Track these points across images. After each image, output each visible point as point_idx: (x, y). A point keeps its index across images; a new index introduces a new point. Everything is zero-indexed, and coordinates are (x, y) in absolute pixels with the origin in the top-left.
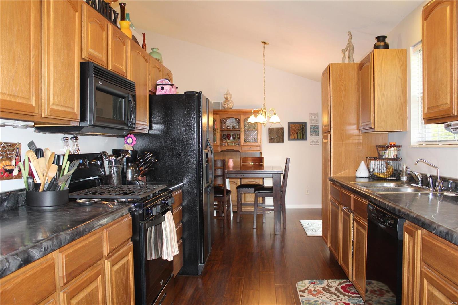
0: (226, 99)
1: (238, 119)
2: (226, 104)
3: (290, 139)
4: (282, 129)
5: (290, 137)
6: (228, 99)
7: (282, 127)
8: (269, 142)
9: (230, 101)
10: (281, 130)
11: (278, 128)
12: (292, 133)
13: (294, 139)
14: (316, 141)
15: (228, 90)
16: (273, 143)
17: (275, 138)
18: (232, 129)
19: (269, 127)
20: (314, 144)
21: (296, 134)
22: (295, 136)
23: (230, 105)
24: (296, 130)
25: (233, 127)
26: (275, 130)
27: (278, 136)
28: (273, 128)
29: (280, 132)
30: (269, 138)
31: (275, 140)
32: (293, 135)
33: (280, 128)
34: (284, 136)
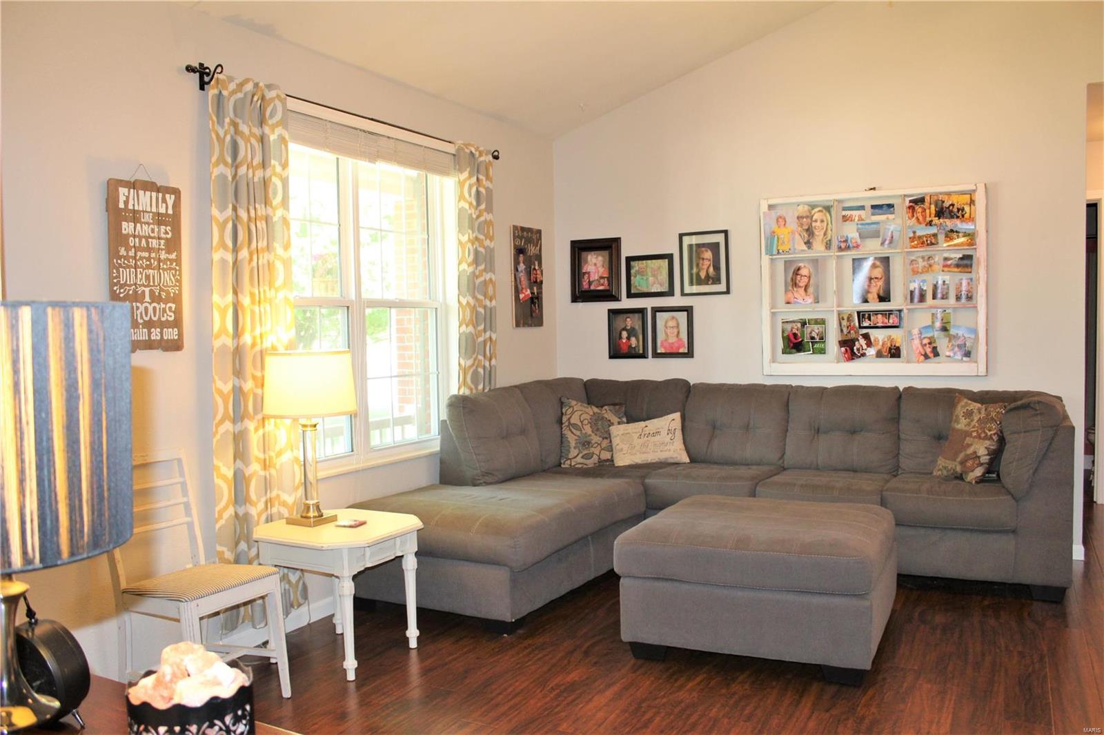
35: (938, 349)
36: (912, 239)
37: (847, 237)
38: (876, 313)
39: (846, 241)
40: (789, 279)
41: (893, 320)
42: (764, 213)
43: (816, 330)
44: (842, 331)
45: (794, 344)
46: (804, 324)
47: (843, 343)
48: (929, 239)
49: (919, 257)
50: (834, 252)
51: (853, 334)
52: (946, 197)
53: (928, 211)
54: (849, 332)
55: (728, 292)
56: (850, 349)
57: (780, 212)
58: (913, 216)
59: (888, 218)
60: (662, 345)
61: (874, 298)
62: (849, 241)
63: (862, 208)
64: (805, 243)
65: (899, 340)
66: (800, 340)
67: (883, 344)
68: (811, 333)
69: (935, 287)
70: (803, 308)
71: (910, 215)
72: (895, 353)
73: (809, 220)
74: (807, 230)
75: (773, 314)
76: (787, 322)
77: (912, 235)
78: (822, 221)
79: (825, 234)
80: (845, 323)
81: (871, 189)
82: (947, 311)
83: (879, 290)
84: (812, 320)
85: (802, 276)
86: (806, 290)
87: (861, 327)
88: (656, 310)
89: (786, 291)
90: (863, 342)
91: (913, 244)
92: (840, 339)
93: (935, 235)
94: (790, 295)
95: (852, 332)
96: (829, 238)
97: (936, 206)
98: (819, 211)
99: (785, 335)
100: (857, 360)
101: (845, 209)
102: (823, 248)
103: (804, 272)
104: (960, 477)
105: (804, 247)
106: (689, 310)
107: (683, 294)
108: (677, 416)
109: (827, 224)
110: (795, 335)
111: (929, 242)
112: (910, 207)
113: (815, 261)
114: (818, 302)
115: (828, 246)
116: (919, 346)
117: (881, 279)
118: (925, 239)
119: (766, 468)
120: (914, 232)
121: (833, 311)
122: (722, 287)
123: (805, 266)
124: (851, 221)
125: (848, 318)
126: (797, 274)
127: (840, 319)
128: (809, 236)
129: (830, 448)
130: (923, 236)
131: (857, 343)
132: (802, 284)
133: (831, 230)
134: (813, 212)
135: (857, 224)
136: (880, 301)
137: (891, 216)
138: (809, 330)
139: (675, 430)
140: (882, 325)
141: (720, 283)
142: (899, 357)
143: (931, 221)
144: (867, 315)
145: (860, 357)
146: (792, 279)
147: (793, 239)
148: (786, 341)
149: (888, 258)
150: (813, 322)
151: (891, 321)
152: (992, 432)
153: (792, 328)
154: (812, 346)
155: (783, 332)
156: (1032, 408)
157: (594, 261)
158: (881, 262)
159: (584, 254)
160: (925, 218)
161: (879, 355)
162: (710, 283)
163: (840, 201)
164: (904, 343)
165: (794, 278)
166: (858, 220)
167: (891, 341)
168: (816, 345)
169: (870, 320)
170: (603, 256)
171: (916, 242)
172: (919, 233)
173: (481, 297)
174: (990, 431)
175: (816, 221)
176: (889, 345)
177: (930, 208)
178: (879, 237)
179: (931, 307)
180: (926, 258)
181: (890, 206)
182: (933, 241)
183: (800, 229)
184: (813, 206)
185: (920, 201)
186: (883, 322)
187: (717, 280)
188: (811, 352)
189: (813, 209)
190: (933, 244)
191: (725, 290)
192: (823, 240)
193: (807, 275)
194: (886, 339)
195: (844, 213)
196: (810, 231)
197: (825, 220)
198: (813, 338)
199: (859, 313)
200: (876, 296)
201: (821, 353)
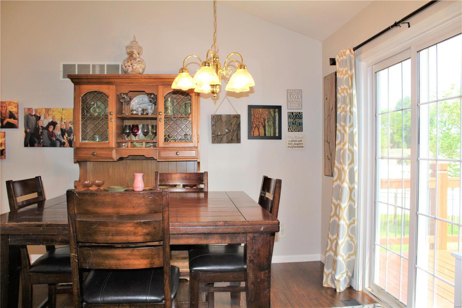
0: (131, 55)
1: (154, 94)
2: (129, 64)
3: (251, 137)
4: (238, 117)
5: (252, 133)
6: (134, 55)
7: (237, 114)
8: (213, 142)
9: (138, 60)
10: (235, 118)
11: (230, 115)
12: (254, 126)
13: (259, 137)
14: (298, 141)
15: (134, 38)
16: (220, 143)
17: (224, 135)
18: (142, 114)
19: (213, 113)
20: (294, 145)
21: (263, 127)
22: (260, 130)
23: (138, 67)
24: (262, 119)
25: (143, 110)
26: (224, 119)
27: (229, 131)
28: (220, 116)
29: (234, 122)
30: (212, 134)
31: (225, 138)
32: (257, 129)
33: (233, 115)
34: (240, 130)
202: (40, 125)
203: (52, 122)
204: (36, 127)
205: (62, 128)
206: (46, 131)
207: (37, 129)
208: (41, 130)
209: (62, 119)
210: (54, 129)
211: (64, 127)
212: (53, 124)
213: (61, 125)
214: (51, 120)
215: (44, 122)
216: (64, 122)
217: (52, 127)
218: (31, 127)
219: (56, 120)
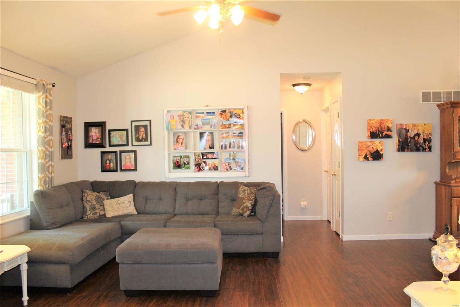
35: (231, 167)
36: (222, 125)
37: (197, 124)
38: (209, 153)
39: (197, 126)
40: (175, 140)
41: (215, 156)
42: (166, 114)
43: (186, 160)
44: (196, 160)
45: (178, 165)
46: (181, 157)
47: (196, 165)
48: (228, 126)
49: (224, 132)
50: (192, 130)
51: (200, 162)
52: (234, 110)
53: (227, 115)
54: (198, 161)
55: (151, 145)
56: (199, 167)
57: (172, 113)
58: (222, 117)
59: (213, 117)
60: (124, 166)
61: (207, 148)
62: (198, 126)
63: (203, 113)
64: (182, 126)
65: (217, 164)
66: (180, 164)
67: (211, 165)
68: (184, 161)
69: (230, 144)
70: (181, 151)
71: (221, 116)
72: (216, 168)
73: (183, 117)
74: (182, 121)
75: (169, 154)
76: (175, 157)
77: (221, 124)
78: (188, 118)
79: (189, 123)
80: (197, 157)
81: (207, 106)
82: (234, 153)
83: (210, 144)
84: (184, 156)
85: (180, 139)
86: (182, 144)
87: (203, 159)
88: (121, 152)
89: (174, 144)
90: (204, 164)
91: (222, 127)
92: (195, 163)
93: (230, 124)
94: (176, 146)
95: (200, 161)
96: (191, 124)
97: (230, 113)
98: (187, 114)
99: (174, 162)
100: (201, 171)
101: (197, 113)
102: (188, 128)
103: (181, 137)
104: (242, 215)
105: (181, 128)
106: (135, 152)
107: (132, 145)
108: (131, 195)
109: (190, 119)
110: (178, 162)
111: (228, 127)
112: (221, 113)
113: (185, 133)
114: (186, 149)
115: (190, 127)
116: (225, 166)
117: (210, 140)
118: (226, 126)
119: (168, 215)
120: (222, 123)
121: (192, 152)
122: (149, 143)
123: (181, 135)
124: (199, 118)
125: (198, 155)
126: (178, 138)
127: (195, 156)
128: (183, 123)
129: (192, 206)
130: (226, 124)
131: (201, 165)
132: (180, 142)
133: (192, 121)
134: (185, 114)
135: (201, 119)
136: (210, 149)
137: (214, 117)
138: (183, 160)
139: (131, 201)
140: (211, 158)
141: (148, 141)
142: (217, 170)
143: (228, 119)
144: (205, 154)
145: (203, 170)
146: (176, 140)
147: (177, 124)
148: (174, 165)
149: (213, 132)
150: (185, 157)
151: (214, 156)
152: (252, 198)
153: (177, 159)
154: (185, 166)
155: (173, 161)
156: (266, 189)
157: (95, 131)
158: (210, 134)
159: (90, 128)
160: (226, 118)
161: (210, 169)
162: (143, 141)
163: (195, 110)
164: (219, 165)
165: (177, 139)
166: (202, 118)
167: (214, 164)
168: (186, 165)
169: (206, 156)
170: (99, 129)
171: (223, 127)
172: (224, 123)
173: (47, 147)
174: (252, 197)
175: (186, 117)
176: (214, 166)
177: (228, 114)
178: (209, 124)
179: (229, 151)
180: (227, 133)
181: (214, 113)
182: (229, 126)
183: (179, 120)
184: (184, 112)
185: (224, 111)
186: (211, 157)
187: (146, 140)
188: (184, 169)
189: (184, 113)
190: (229, 128)
191: (150, 144)
192: (188, 125)
193: (183, 138)
194: (212, 163)
195: (196, 115)
196: (183, 121)
197: (189, 117)
198: (185, 163)
199: (202, 153)
200: (209, 147)
201: (188, 169)
202: (409, 136)
203: (417, 133)
204: (406, 137)
205: (424, 138)
206: (413, 140)
207: (406, 138)
208: (409, 140)
209: (424, 131)
210: (419, 138)
211: (426, 137)
212: (418, 135)
213: (423, 135)
214: (416, 132)
215: (411, 134)
216: (426, 134)
217: (417, 137)
218: (402, 138)
219: (419, 132)
